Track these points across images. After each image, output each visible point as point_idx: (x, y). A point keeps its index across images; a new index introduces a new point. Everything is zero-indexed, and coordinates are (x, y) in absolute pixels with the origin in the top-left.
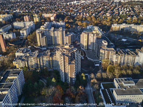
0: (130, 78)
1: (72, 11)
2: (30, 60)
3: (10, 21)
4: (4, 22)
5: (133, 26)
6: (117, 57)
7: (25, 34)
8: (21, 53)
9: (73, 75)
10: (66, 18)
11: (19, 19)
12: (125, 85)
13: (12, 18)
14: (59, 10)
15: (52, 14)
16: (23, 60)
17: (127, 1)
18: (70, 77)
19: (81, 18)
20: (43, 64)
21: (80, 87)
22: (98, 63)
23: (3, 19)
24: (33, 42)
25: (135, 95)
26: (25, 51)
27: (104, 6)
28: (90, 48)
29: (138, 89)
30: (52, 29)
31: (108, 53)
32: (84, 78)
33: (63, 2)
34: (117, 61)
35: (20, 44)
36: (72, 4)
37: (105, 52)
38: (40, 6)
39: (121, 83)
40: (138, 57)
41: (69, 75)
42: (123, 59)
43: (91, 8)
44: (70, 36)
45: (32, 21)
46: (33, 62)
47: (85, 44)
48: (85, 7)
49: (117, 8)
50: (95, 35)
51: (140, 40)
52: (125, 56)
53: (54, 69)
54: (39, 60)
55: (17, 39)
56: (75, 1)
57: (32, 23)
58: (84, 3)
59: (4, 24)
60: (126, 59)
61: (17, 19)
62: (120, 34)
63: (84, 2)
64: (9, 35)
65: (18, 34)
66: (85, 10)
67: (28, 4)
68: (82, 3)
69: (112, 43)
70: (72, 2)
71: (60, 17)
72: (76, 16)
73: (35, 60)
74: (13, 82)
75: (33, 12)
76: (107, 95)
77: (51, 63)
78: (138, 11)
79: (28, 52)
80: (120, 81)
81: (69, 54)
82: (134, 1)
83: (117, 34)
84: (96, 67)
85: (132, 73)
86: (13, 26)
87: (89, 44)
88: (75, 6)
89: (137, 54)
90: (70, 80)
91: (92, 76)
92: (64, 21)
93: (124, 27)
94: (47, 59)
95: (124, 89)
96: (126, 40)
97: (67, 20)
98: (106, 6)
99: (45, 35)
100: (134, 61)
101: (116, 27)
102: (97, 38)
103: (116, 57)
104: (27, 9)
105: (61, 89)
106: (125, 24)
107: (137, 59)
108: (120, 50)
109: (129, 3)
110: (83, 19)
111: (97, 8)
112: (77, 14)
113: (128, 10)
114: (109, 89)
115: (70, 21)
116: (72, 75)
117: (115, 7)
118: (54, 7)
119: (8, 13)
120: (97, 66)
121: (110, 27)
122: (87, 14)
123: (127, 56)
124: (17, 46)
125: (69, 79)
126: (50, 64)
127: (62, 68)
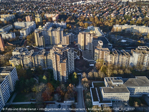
0: (120, 78)
1: (76, 11)
2: (25, 59)
3: (12, 22)
4: (5, 22)
5: (135, 27)
6: (112, 57)
7: (25, 34)
8: (17, 52)
9: (65, 73)
10: (68, 19)
11: (21, 20)
12: (113, 84)
13: (14, 19)
14: (62, 10)
15: (55, 15)
16: (18, 59)
17: (135, 1)
18: (62, 76)
19: (83, 18)
20: (38, 62)
21: (70, 85)
22: (93, 64)
23: (5, 19)
24: (32, 42)
25: (121, 93)
26: (22, 50)
27: (110, 6)
28: (87, 48)
29: (125, 88)
30: (51, 29)
31: (102, 53)
32: (75, 77)
33: (68, 2)
34: (111, 61)
35: (19, 44)
36: (78, 4)
37: (99, 52)
38: (45, 6)
39: (110, 82)
40: (132, 58)
41: (61, 74)
42: (117, 59)
43: (97, 8)
44: (68, 36)
45: (33, 21)
46: (28, 61)
47: (82, 44)
48: (90, 8)
49: (123, 9)
50: (92, 35)
51: (139, 41)
52: (120, 56)
53: (49, 68)
54: (34, 59)
55: (16, 39)
56: (81, 1)
57: (33, 23)
58: (90, 3)
59: (5, 24)
60: (121, 60)
61: (18, 19)
62: (120, 35)
63: (90, 1)
64: (8, 34)
65: (18, 34)
66: (90, 10)
67: (33, 4)
68: (87, 4)
69: (110, 44)
70: (78, 2)
71: (63, 17)
72: (79, 16)
73: (29, 59)
74: (5, 78)
75: (36, 12)
76: (96, 93)
77: (46, 62)
78: (145, 11)
79: (25, 52)
80: (109, 80)
81: (61, 53)
82: (143, 1)
83: (118, 35)
84: (90, 67)
85: (123, 73)
86: (14, 26)
87: (87, 44)
88: (80, 6)
89: (131, 54)
90: (61, 79)
91: (84, 74)
92: (66, 21)
93: (126, 27)
94: (42, 58)
95: (112, 88)
96: (126, 41)
97: (69, 21)
98: (112, 6)
99: (43, 35)
100: (129, 61)
101: (118, 28)
102: (94, 39)
103: (110, 58)
104: (30, 9)
105: (52, 87)
106: (127, 25)
107: (132, 59)
108: (115, 51)
109: (136, 3)
110: (86, 19)
111: (103, 9)
112: (80, 14)
113: (134, 10)
114: (99, 88)
115: (72, 21)
116: (63, 73)
117: (121, 7)
118: (58, 7)
119: (11, 13)
120: (92, 66)
121: (111, 28)
122: (91, 14)
123: (121, 56)
124: (15, 45)
125: (61, 77)
126: (44, 63)
127: (54, 67)
